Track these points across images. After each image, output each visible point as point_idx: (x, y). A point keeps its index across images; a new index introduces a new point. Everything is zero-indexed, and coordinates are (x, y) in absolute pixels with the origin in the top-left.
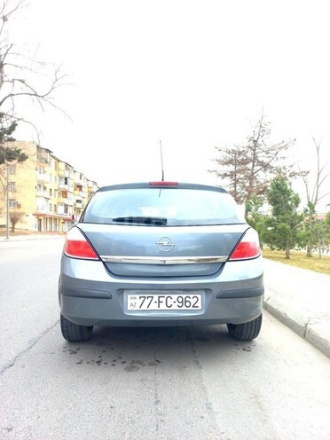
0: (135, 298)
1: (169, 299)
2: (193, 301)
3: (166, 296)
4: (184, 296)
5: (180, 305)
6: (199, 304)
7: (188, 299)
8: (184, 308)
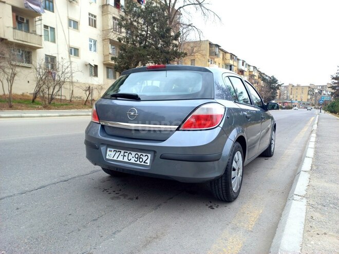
0: (111, 151)
1: (130, 154)
2: (145, 158)
3: (129, 152)
4: (139, 154)
5: (136, 160)
6: (148, 161)
7: (141, 156)
8: (138, 162)
